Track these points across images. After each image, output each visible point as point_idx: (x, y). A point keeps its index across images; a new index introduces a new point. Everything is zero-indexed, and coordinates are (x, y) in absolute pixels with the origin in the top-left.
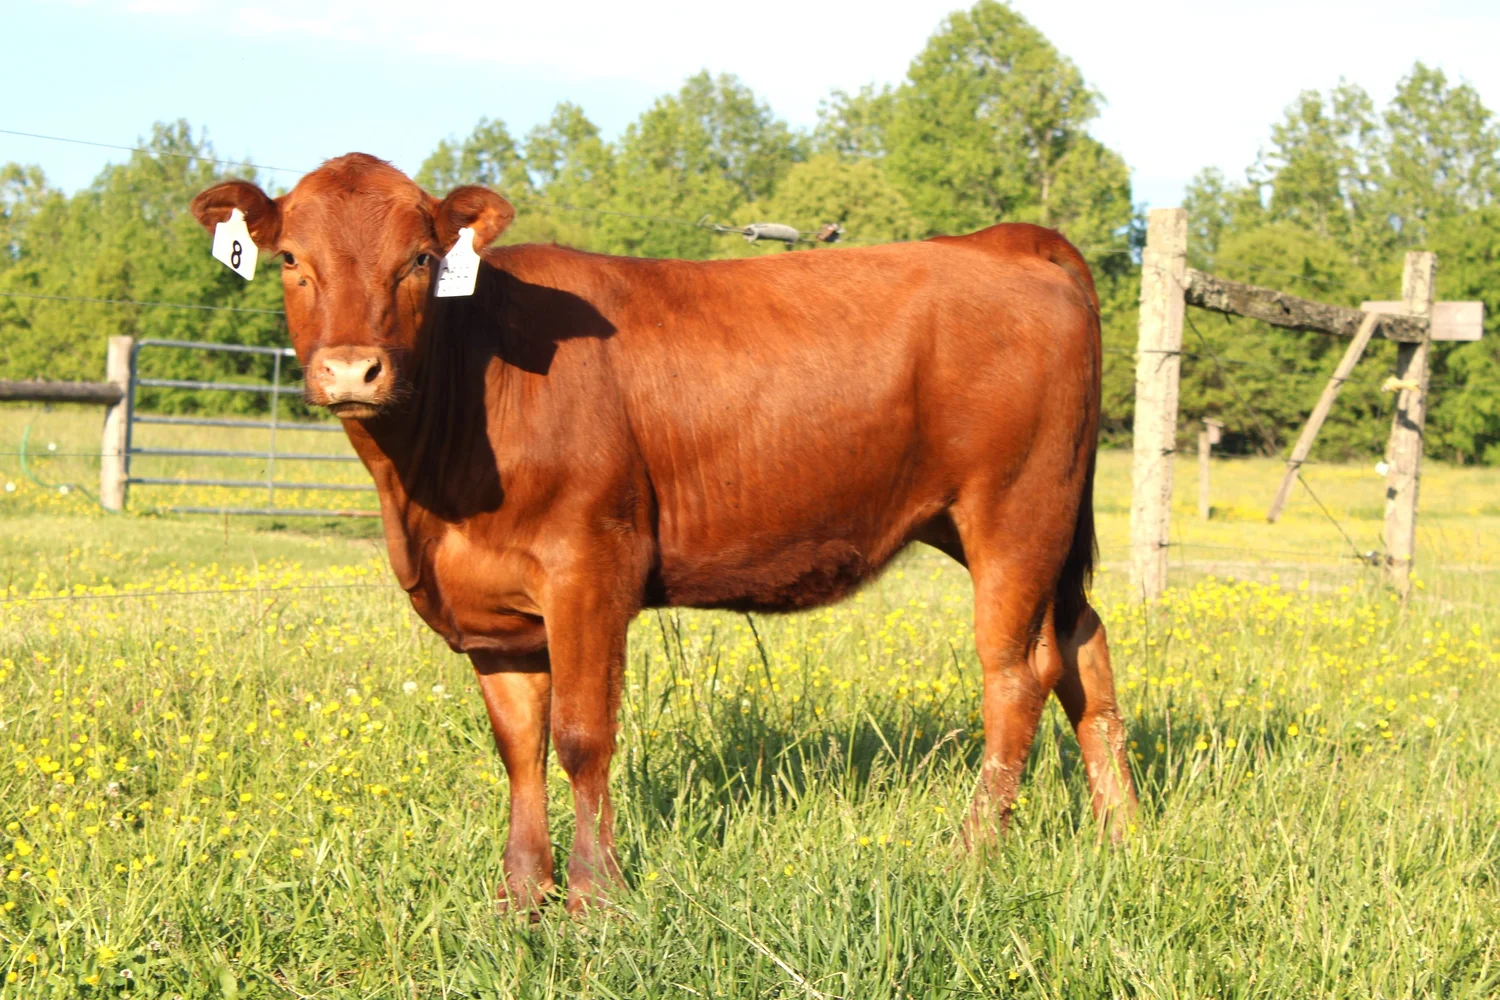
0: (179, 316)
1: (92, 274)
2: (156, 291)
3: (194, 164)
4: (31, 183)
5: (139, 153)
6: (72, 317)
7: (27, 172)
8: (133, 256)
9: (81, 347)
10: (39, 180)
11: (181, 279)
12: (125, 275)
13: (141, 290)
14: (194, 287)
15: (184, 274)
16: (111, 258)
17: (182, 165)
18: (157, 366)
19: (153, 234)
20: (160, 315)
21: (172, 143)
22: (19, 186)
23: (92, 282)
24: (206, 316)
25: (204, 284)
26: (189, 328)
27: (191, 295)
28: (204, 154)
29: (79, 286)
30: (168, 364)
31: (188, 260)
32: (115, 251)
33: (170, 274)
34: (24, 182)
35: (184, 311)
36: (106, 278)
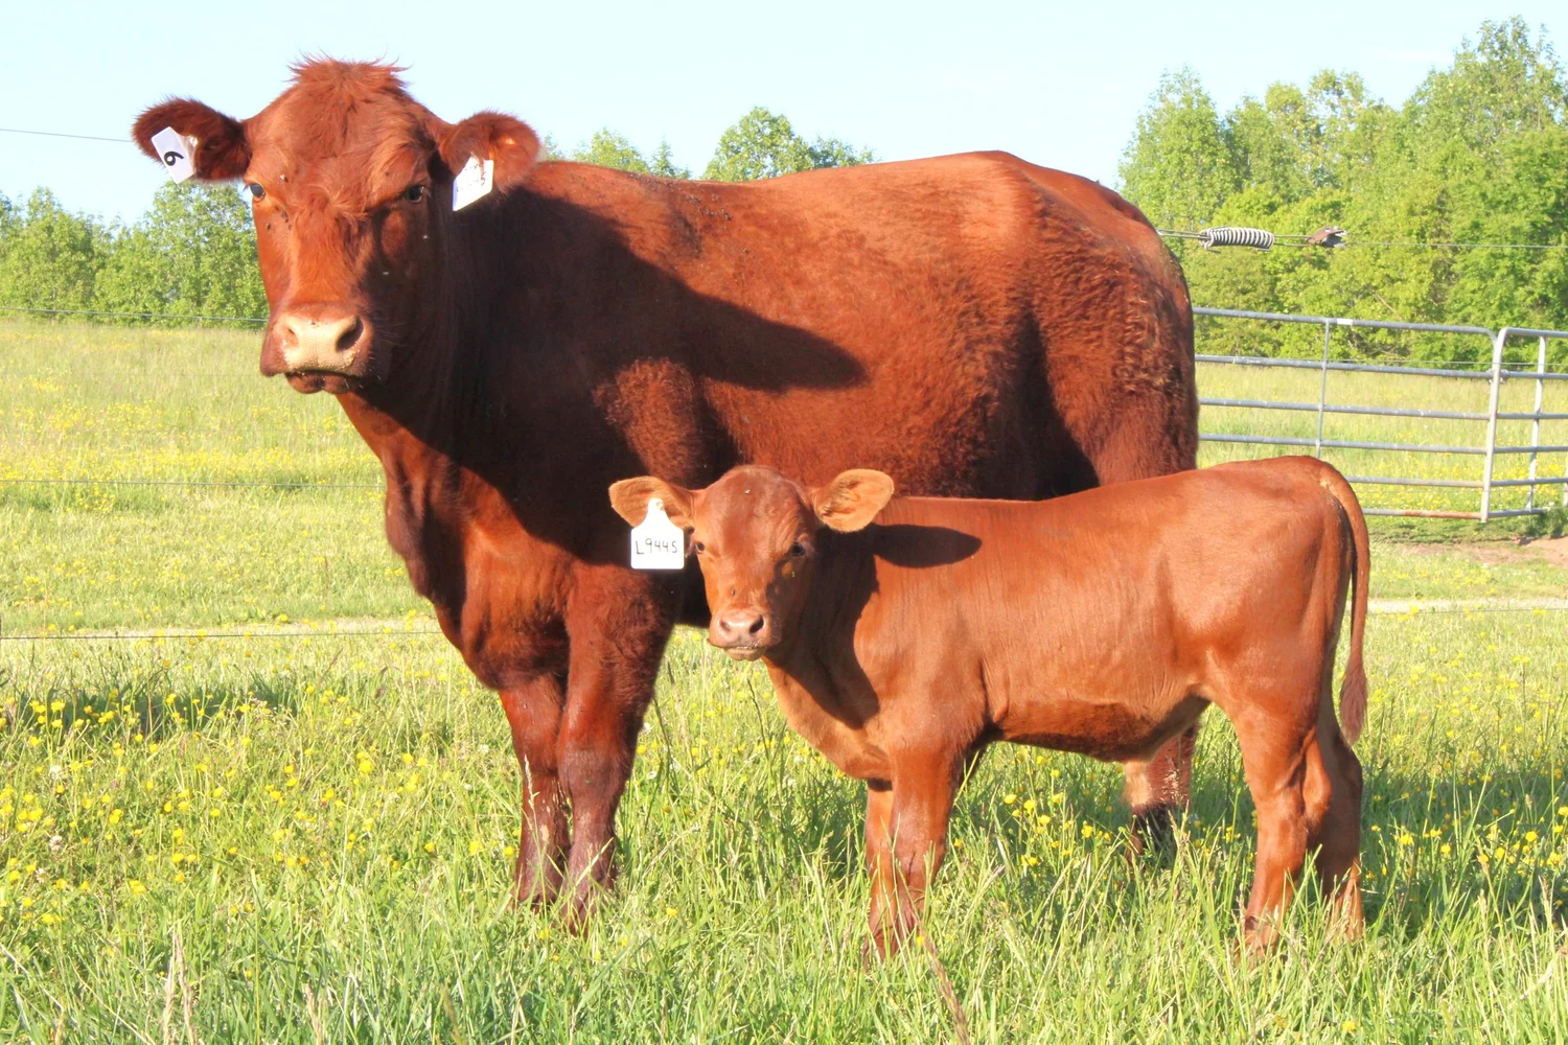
0: (1503, 256)
1: (1403, 205)
2: (1476, 226)
3: (1530, 71)
4: (1347, 94)
5: (1464, 59)
6: (1378, 256)
7: (1343, 80)
8: (1451, 182)
9: (1387, 291)
10: (1357, 91)
11: (1506, 212)
12: (1440, 206)
13: (1459, 223)
14: (1522, 221)
15: (1510, 205)
16: (1425, 185)
17: (1516, 74)
18: (1476, 315)
19: (1475, 156)
20: (1480, 254)
21: (1503, 47)
22: (1334, 99)
23: (1402, 213)
24: (1535, 258)
25: (1534, 218)
26: (1512, 270)
27: (1515, 230)
28: (1542, 60)
29: (1387, 219)
30: (1488, 314)
31: (1515, 189)
32: (1430, 176)
33: (1494, 205)
34: (1340, 93)
35: (1508, 250)
36: (1418, 209)
